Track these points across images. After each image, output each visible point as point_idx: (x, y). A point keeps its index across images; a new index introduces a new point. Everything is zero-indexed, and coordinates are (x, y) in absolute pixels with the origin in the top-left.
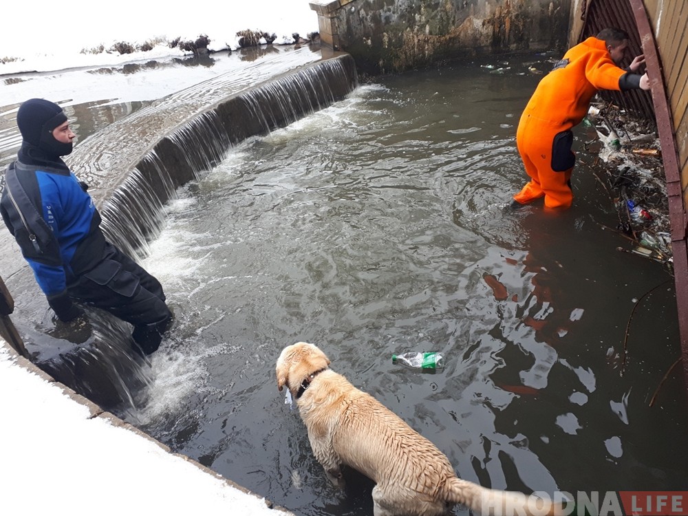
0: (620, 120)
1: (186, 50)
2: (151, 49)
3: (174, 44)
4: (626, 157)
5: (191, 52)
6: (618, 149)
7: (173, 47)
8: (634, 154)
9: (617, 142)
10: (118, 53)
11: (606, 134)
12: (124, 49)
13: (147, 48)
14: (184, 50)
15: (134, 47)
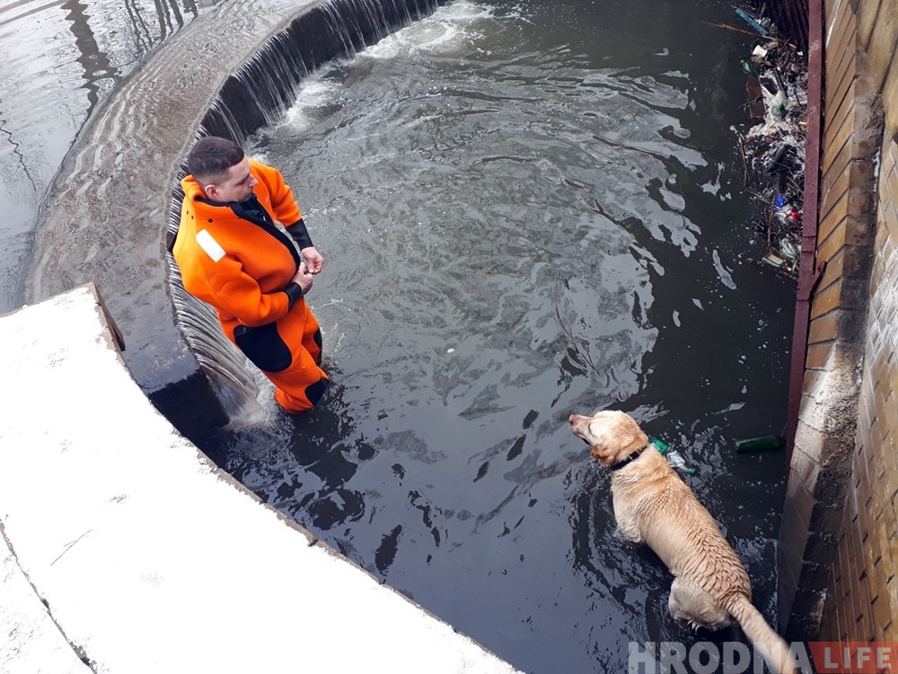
0: (793, 69)
4: (790, 130)
6: (783, 118)
8: (799, 126)
9: (782, 108)
11: (774, 92)
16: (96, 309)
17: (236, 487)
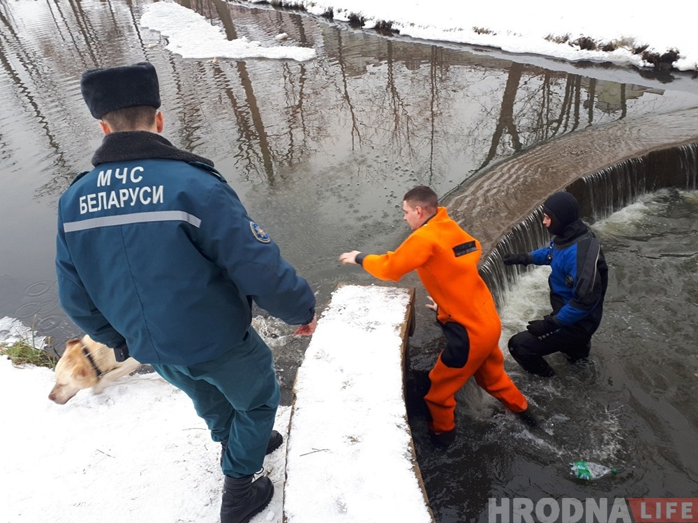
1: (648, 61)
2: (613, 50)
3: (638, 51)
5: (652, 65)
7: (636, 53)
10: (579, 47)
12: (586, 44)
13: (609, 48)
14: (646, 61)
15: (597, 45)
16: (408, 307)
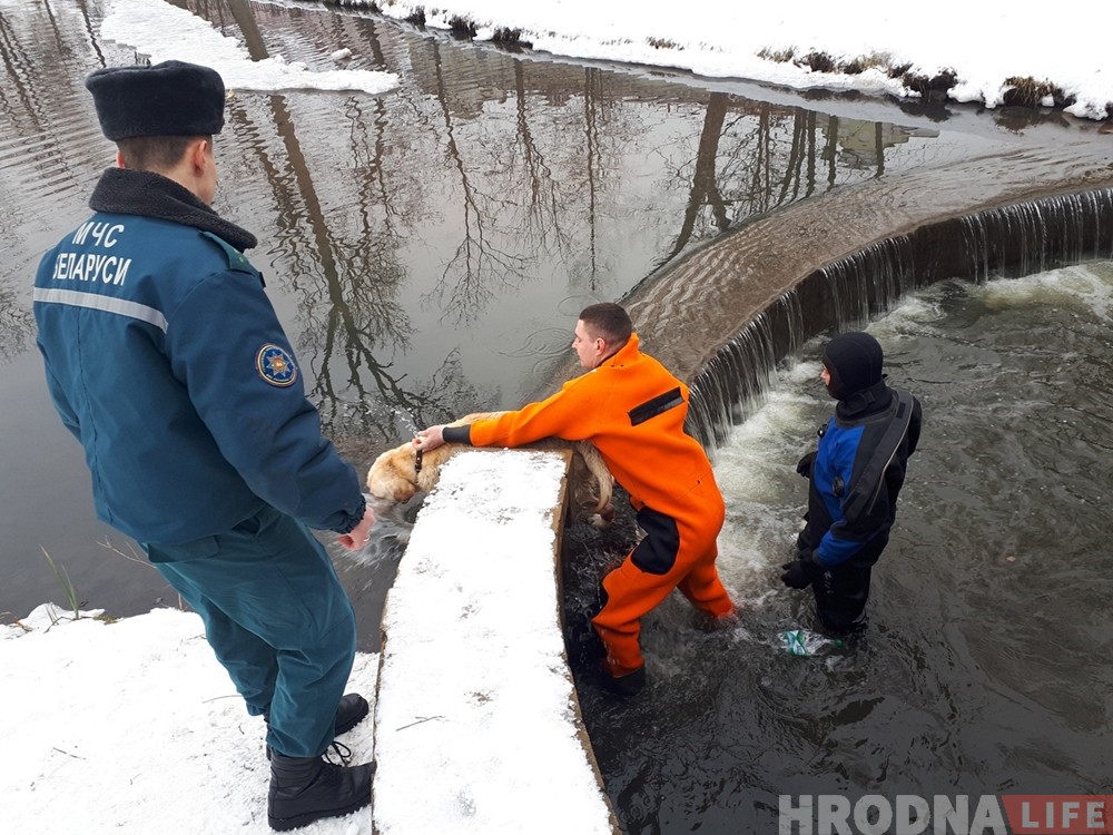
1: (912, 89)
2: (859, 72)
3: (897, 73)
5: (918, 94)
7: (894, 76)
10: (809, 68)
12: (820, 63)
13: (854, 69)
14: (909, 88)
15: (836, 64)
16: (562, 481)
17: (587, 757)
